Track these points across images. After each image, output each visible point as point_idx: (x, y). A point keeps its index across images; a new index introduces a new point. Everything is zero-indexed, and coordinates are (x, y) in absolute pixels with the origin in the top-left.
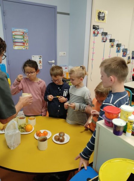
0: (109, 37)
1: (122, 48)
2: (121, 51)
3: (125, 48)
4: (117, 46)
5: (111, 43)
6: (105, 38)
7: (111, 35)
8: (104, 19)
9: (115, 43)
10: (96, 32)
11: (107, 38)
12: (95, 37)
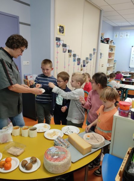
0: (68, 48)
1: (77, 57)
2: (76, 60)
3: (79, 58)
4: (73, 56)
5: (69, 53)
6: (65, 49)
7: (69, 46)
8: (63, 32)
9: (72, 53)
10: (59, 44)
11: (66, 49)
12: (58, 48)
